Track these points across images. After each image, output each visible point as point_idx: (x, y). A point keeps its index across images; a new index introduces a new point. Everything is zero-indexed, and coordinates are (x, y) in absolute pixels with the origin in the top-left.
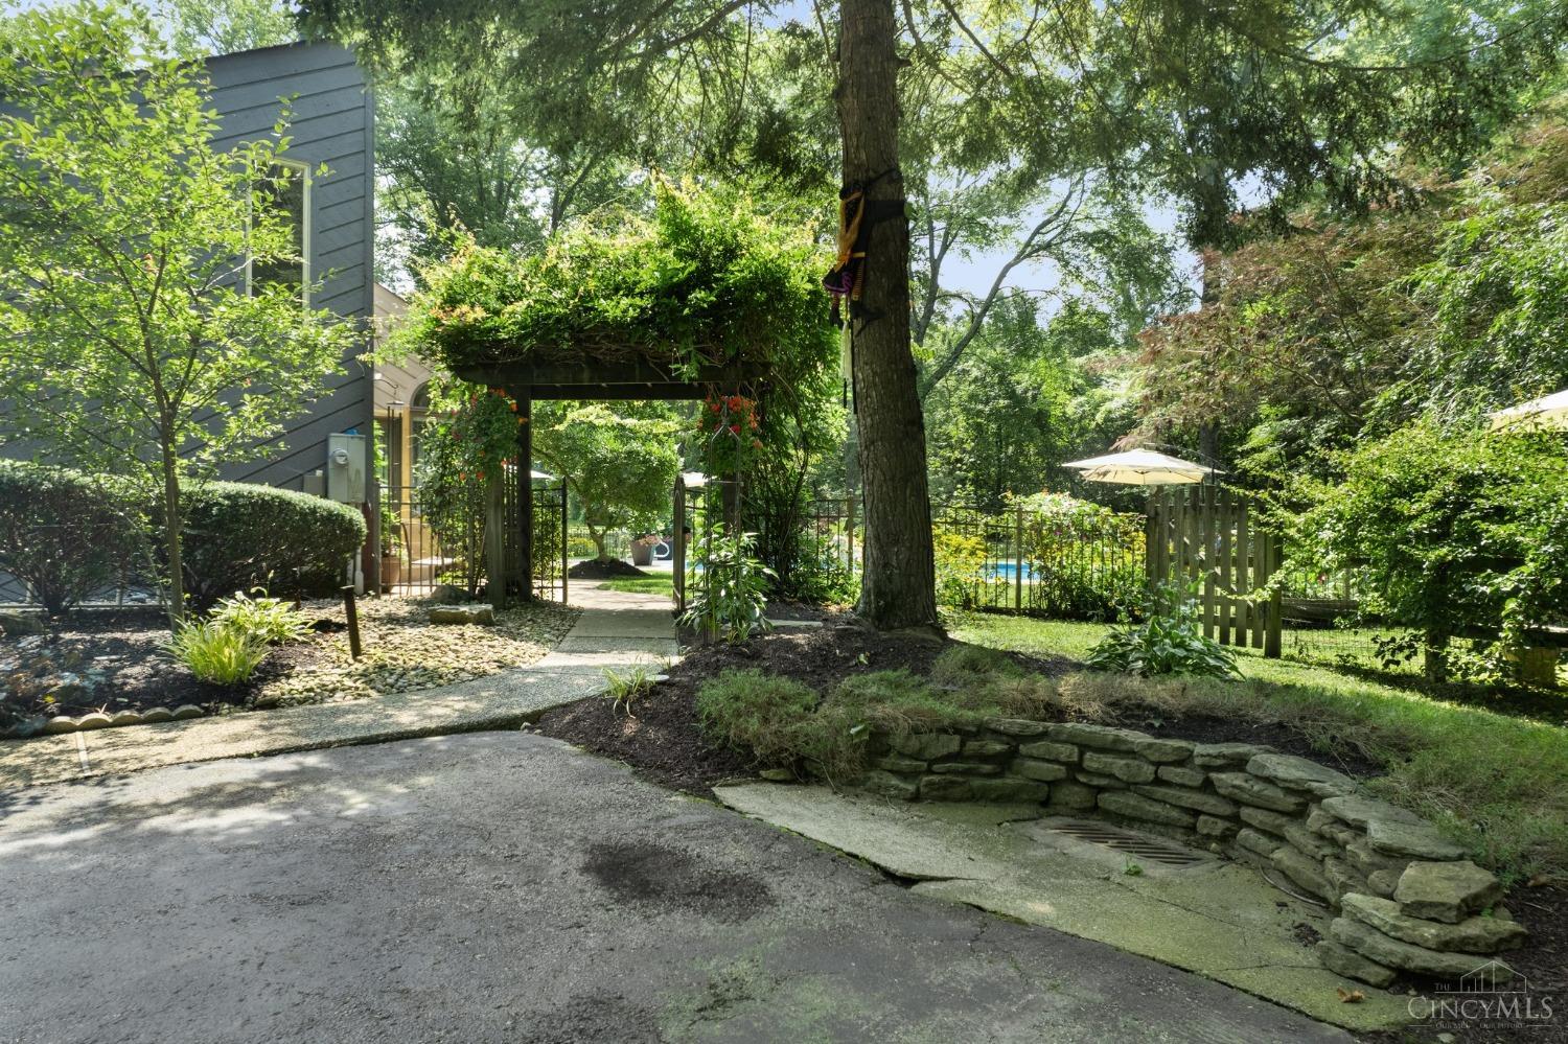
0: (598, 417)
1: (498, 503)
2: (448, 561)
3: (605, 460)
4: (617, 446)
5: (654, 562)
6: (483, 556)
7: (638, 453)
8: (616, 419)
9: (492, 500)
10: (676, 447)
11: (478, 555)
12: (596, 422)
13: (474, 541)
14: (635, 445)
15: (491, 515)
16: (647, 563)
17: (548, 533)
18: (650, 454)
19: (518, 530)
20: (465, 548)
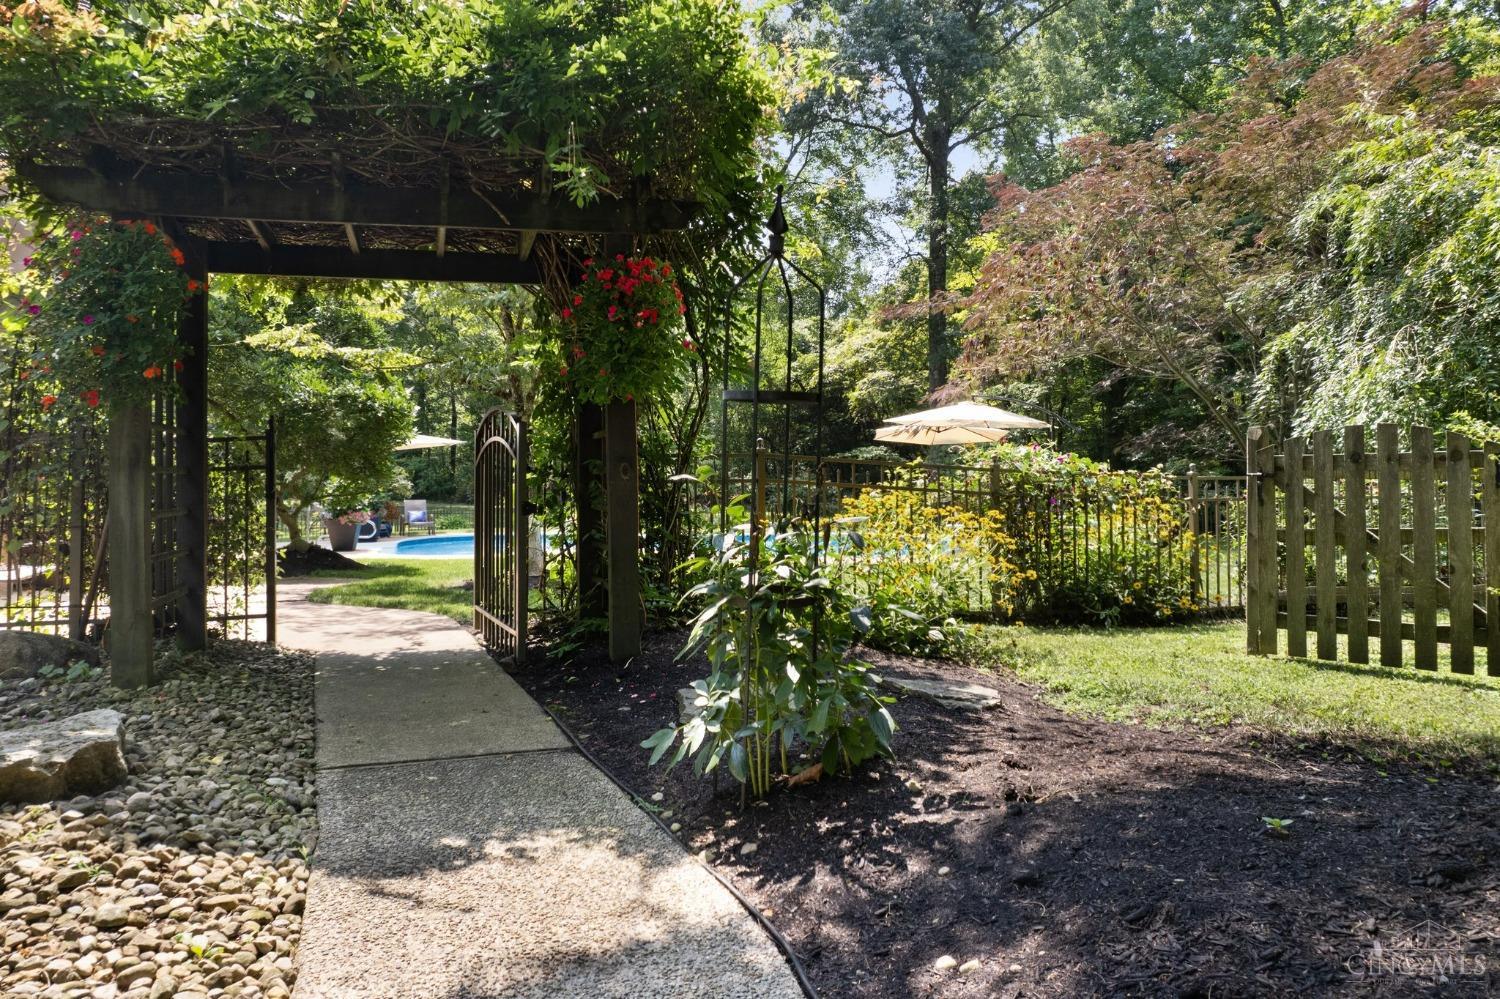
0: (300, 343)
1: (137, 461)
2: (26, 572)
3: (305, 408)
4: (322, 387)
5: (359, 546)
6: (103, 563)
7: (355, 398)
8: (326, 347)
9: (124, 452)
10: (408, 391)
11: (92, 561)
12: (296, 351)
13: (84, 534)
14: (351, 387)
15: (120, 486)
16: (350, 548)
17: (238, 516)
18: (372, 398)
19: (180, 513)
20: (64, 549)
